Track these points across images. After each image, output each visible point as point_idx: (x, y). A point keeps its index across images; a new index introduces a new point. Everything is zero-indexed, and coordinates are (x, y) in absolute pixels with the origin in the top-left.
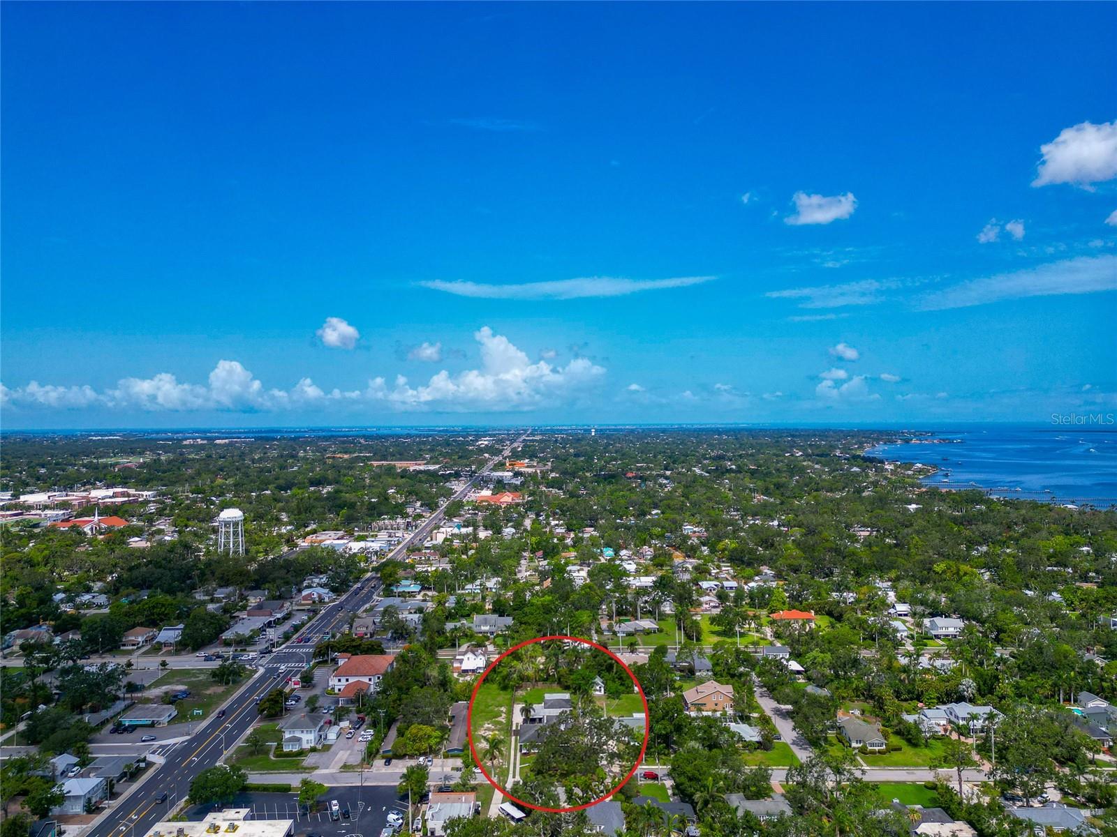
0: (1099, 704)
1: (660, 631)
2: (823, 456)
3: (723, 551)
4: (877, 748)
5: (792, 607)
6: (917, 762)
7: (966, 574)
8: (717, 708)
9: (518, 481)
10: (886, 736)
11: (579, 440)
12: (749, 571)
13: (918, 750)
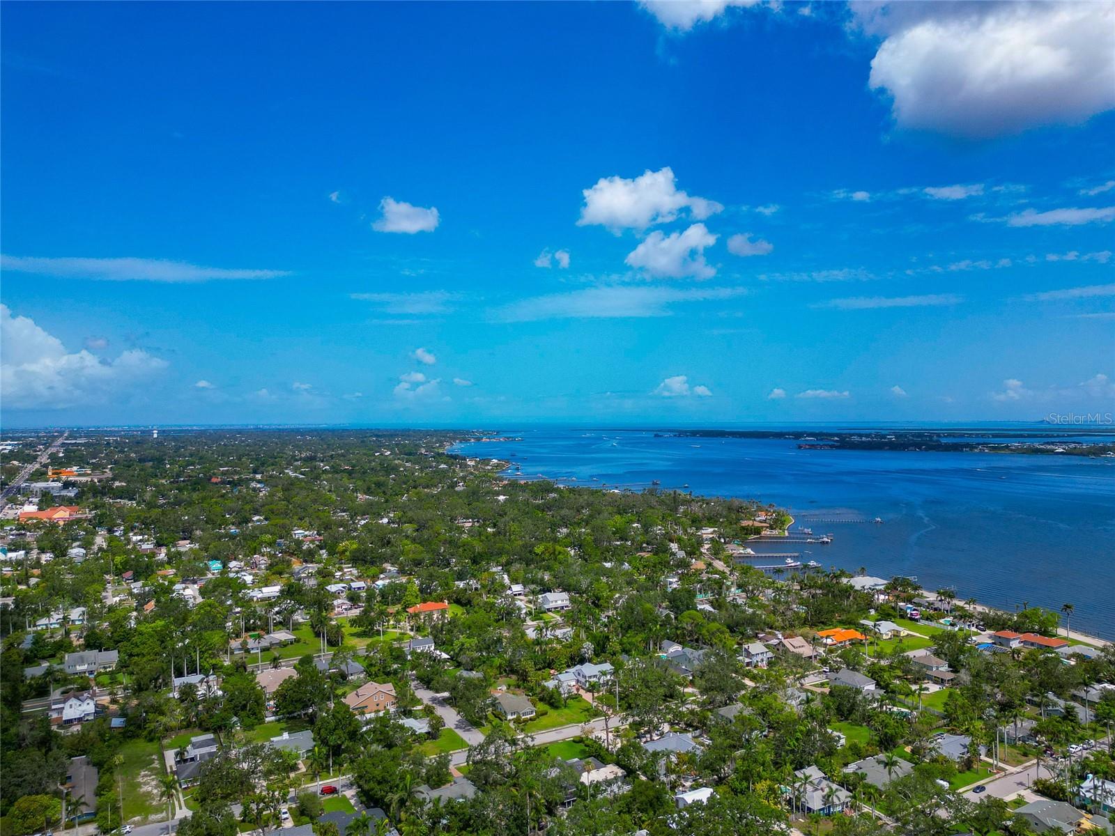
0: (675, 648)
1: (297, 641)
2: (410, 454)
3: (344, 552)
4: (528, 717)
5: (424, 601)
6: (561, 722)
7: (560, 553)
8: (379, 708)
9: (71, 493)
10: (534, 705)
11: (138, 443)
12: (373, 570)
13: (559, 711)
